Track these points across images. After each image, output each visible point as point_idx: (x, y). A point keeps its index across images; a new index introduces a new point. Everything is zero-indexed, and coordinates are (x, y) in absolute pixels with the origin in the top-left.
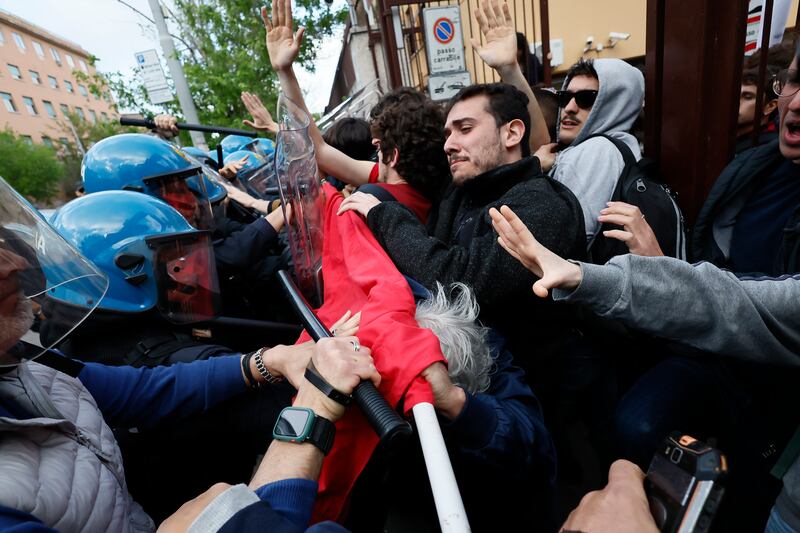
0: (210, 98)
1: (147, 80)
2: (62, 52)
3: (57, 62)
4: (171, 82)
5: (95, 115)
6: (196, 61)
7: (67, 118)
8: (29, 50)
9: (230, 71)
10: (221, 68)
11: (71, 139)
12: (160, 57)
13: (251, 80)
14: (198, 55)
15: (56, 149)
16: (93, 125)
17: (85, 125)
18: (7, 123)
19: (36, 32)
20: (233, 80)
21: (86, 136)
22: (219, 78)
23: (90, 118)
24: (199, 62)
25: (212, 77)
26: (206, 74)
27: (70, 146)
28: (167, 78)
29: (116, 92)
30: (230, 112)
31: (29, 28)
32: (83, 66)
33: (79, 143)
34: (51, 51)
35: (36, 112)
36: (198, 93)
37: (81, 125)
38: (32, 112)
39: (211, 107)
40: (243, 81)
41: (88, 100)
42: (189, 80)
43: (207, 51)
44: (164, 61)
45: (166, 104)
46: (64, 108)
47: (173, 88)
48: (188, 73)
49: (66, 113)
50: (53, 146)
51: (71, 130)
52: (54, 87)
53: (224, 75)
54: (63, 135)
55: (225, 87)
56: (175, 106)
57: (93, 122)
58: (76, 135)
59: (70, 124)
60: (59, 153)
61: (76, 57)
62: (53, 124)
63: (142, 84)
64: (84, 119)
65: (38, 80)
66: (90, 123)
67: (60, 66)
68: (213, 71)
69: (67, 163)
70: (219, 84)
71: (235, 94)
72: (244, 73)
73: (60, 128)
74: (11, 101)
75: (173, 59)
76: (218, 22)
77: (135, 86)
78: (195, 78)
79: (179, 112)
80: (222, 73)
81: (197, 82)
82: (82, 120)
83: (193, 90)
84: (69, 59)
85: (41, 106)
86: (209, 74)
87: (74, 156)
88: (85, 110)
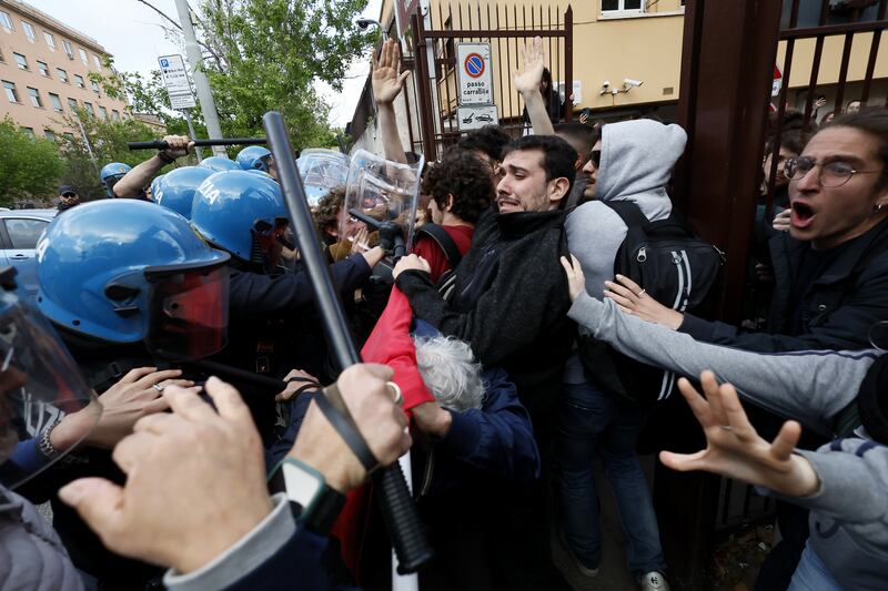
0: (233, 107)
1: (169, 84)
2: (75, 46)
3: (69, 55)
4: (194, 88)
5: (105, 112)
6: (221, 68)
7: (75, 113)
8: (40, 40)
9: (255, 82)
10: (246, 79)
11: (77, 135)
12: (185, 63)
13: (278, 93)
14: (223, 63)
15: (60, 145)
16: (102, 123)
17: (93, 122)
19: (49, 22)
20: (259, 92)
21: (94, 133)
22: (244, 89)
23: (100, 115)
24: (225, 70)
26: (231, 84)
27: (74, 142)
28: (191, 84)
31: (41, 18)
32: (97, 64)
33: (86, 140)
34: (62, 42)
35: (40, 105)
36: (221, 101)
37: (90, 121)
38: (36, 104)
39: (234, 116)
40: (269, 93)
41: (99, 97)
42: (213, 87)
43: (233, 60)
46: (72, 103)
49: (74, 108)
50: (56, 141)
51: (78, 125)
52: (63, 80)
53: (250, 86)
54: (69, 130)
55: (250, 98)
56: (195, 112)
57: (103, 119)
58: (83, 132)
59: (77, 120)
60: (62, 149)
61: (90, 53)
62: (58, 117)
64: (94, 116)
65: (46, 71)
66: (99, 120)
67: (72, 59)
69: (70, 158)
70: (244, 96)
71: (260, 105)
72: (270, 86)
73: (65, 123)
74: (13, 91)
76: (248, 35)
77: (154, 89)
78: (218, 86)
79: (199, 118)
80: (247, 84)
81: (221, 89)
82: (91, 116)
84: (82, 54)
85: (45, 98)
86: (234, 84)
87: (79, 153)
88: (95, 106)
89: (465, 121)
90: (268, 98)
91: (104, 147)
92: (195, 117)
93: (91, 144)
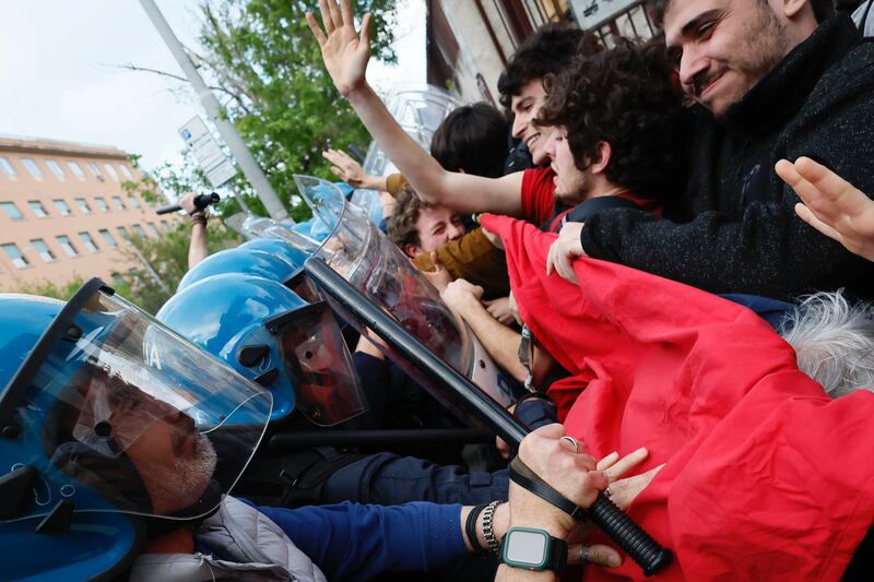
0: (276, 153)
1: (201, 160)
2: (99, 162)
3: (99, 177)
4: (227, 150)
5: (155, 228)
6: (246, 110)
7: (129, 243)
8: (68, 173)
9: (290, 106)
10: (279, 107)
11: (141, 268)
12: (206, 122)
13: (319, 108)
14: (247, 101)
15: (130, 285)
16: (157, 242)
17: (149, 244)
18: (74, 271)
19: (68, 149)
20: (297, 117)
21: (154, 257)
22: (279, 122)
23: (151, 233)
24: (250, 109)
25: (271, 124)
26: (264, 123)
27: (141, 276)
28: (222, 147)
29: (171, 189)
30: (306, 163)
31: (60, 147)
32: (125, 172)
33: (150, 269)
34: (88, 166)
35: (97, 248)
36: (261, 153)
37: (145, 246)
38: (92, 249)
39: (281, 166)
40: (310, 114)
41: (143, 212)
42: (246, 139)
43: (257, 91)
44: (212, 126)
45: (230, 181)
46: (122, 232)
47: (231, 157)
48: (243, 130)
49: (126, 237)
50: (125, 283)
51: (136, 256)
52: (105, 210)
53: (285, 115)
54: (131, 265)
55: (290, 131)
56: (239, 181)
57: (156, 236)
58: (144, 260)
59: (133, 249)
60: (134, 289)
61: (115, 163)
62: (117, 255)
63: (195, 167)
64: (146, 237)
65: (87, 207)
66: (154, 240)
67: (102, 180)
68: (270, 115)
69: (144, 297)
70: (283, 131)
71: (305, 136)
72: (308, 102)
73: (125, 258)
74: (70, 244)
75: (219, 120)
76: (259, 45)
77: (188, 173)
78: (252, 134)
79: (246, 186)
80: (281, 113)
81: (256, 137)
82: (144, 239)
83: (254, 150)
84: (109, 168)
85: (99, 238)
86: (267, 122)
87: (149, 287)
88: (144, 226)
89: (588, 13)
90: (311, 121)
91: (169, 269)
92: (242, 187)
93: (156, 271)
